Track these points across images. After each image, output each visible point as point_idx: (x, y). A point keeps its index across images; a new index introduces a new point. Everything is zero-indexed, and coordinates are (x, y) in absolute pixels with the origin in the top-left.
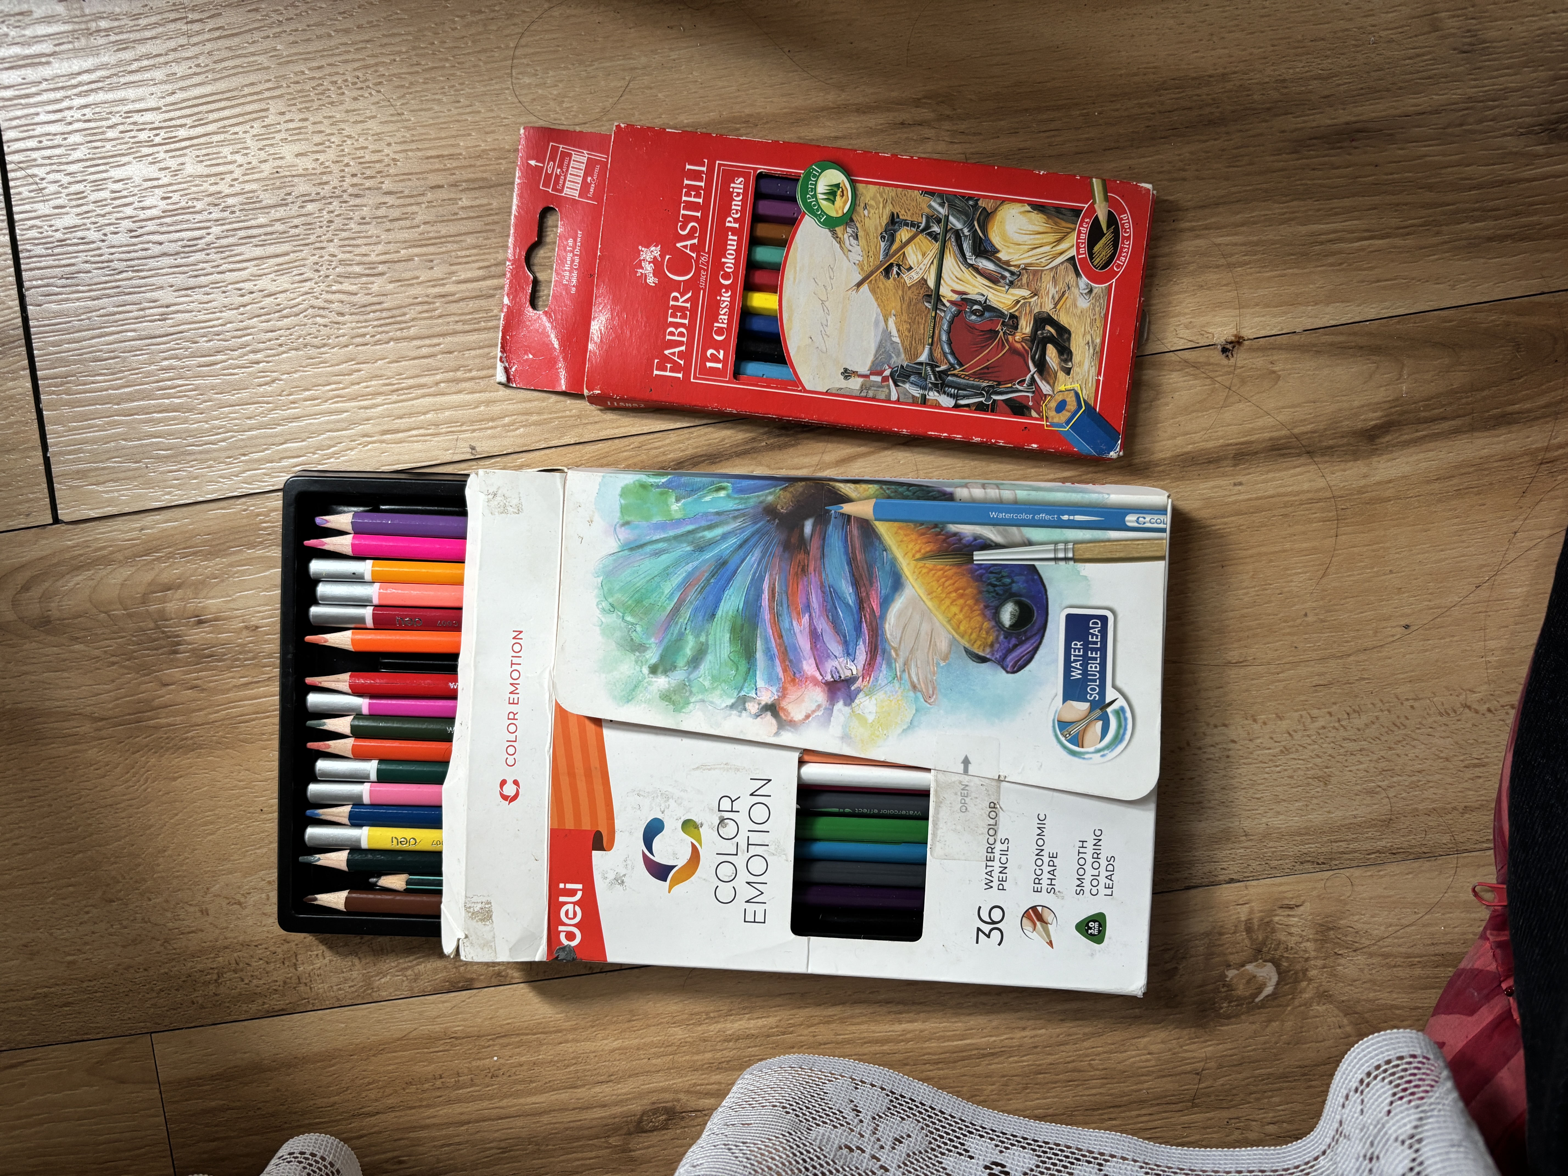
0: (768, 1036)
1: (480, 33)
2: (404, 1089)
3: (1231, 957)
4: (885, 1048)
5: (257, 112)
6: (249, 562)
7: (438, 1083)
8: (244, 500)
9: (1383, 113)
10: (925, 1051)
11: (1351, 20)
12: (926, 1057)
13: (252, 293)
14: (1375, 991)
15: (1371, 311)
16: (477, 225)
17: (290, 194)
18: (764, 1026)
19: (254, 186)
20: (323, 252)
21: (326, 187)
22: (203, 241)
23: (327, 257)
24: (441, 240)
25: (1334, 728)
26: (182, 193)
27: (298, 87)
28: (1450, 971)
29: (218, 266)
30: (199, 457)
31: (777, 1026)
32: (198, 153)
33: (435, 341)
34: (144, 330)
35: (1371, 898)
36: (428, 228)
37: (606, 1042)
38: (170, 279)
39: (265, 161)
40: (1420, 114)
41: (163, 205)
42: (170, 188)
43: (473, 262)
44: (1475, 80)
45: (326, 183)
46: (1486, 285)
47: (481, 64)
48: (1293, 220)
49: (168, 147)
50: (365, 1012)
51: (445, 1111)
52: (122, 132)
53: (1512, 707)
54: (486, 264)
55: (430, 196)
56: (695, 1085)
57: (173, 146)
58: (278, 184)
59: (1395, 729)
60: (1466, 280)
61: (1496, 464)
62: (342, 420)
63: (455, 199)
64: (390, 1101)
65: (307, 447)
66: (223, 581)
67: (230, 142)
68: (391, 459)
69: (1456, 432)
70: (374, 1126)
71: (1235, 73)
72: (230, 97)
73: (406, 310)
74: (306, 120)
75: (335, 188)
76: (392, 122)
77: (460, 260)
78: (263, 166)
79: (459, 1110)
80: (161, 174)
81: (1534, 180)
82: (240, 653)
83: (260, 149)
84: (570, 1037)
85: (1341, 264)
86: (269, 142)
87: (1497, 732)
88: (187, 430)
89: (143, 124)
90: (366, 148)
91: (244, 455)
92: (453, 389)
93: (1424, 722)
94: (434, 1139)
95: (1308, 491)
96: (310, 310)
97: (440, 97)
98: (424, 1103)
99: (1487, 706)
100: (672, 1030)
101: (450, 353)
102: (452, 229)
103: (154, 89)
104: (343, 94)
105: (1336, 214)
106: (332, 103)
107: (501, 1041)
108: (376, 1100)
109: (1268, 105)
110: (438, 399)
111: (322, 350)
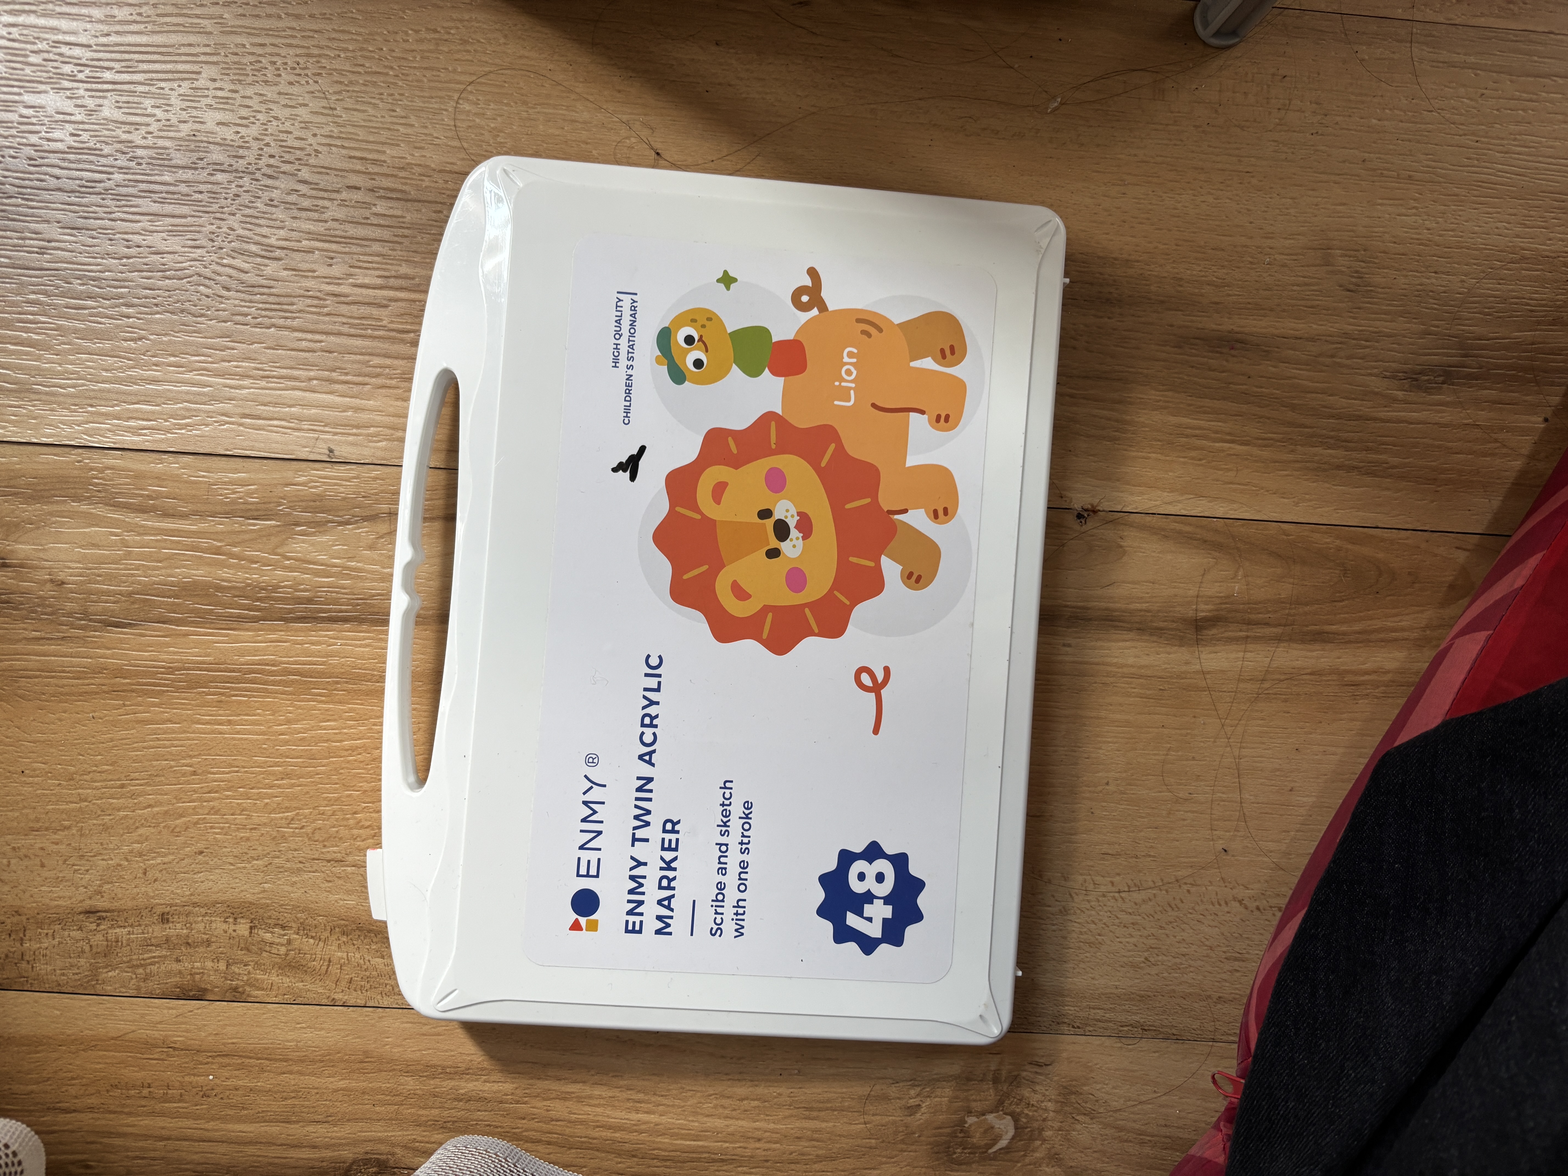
0: (501, 1102)
1: (430, 51)
2: (108, 1091)
3: (973, 1104)
4: (617, 1135)
5: (188, 72)
6: (71, 515)
7: (145, 1092)
8: (80, 451)
9: (1264, 331)
10: (655, 1146)
11: (1251, 238)
12: (655, 1152)
13: (139, 247)
14: (1103, 1162)
15: (1220, 510)
16: (386, 234)
17: (202, 159)
18: (499, 1091)
19: (167, 143)
20: (222, 223)
21: (241, 161)
22: (102, 185)
23: (225, 229)
24: (348, 240)
25: (1114, 898)
26: (92, 133)
27: (236, 59)
28: (1178, 1157)
29: (110, 213)
30: (44, 397)
31: (512, 1094)
32: (118, 98)
33: (318, 337)
34: (20, 259)
35: (1116, 1070)
36: (335, 225)
37: (332, 1079)
38: (59, 215)
39: (185, 122)
40: (1297, 338)
41: (71, 141)
42: (81, 127)
43: (374, 269)
44: (1354, 318)
45: (242, 157)
46: (1327, 509)
47: (425, 80)
48: (1165, 408)
49: (89, 86)
50: (83, 1004)
51: (147, 1122)
52: (45, 60)
53: (1280, 909)
54: (386, 274)
55: (344, 195)
56: (414, 1141)
57: (94, 86)
58: (192, 147)
59: (1169, 909)
60: (1310, 500)
61: (1305, 677)
62: (204, 394)
63: (369, 204)
64: (93, 1101)
65: (161, 413)
66: (38, 528)
67: (153, 95)
68: (246, 444)
69: (1278, 639)
70: (68, 1124)
71: (1138, 261)
72: (165, 52)
73: (295, 300)
74: (236, 92)
75: (250, 164)
76: (322, 114)
77: (361, 264)
78: (182, 126)
79: (161, 1124)
80: (77, 111)
81: (1388, 421)
82: (39, 606)
83: (181, 109)
84: (296, 1068)
85: (1200, 460)
86: (193, 104)
87: (1262, 931)
88: (38, 369)
89: (69, 57)
90: (290, 133)
91: (92, 406)
92: (325, 389)
93: (1197, 908)
94: (127, 1149)
95: (1132, 666)
96: (195, 278)
97: (377, 102)
98: (126, 1110)
99: (1257, 903)
100: (402, 1080)
101: (330, 352)
102: (361, 231)
103: (89, 26)
104: (279, 75)
105: (1205, 413)
106: (266, 82)
107: (220, 1060)
108: (76, 1097)
109: (1162, 298)
110: (307, 395)
111: (199, 319)
